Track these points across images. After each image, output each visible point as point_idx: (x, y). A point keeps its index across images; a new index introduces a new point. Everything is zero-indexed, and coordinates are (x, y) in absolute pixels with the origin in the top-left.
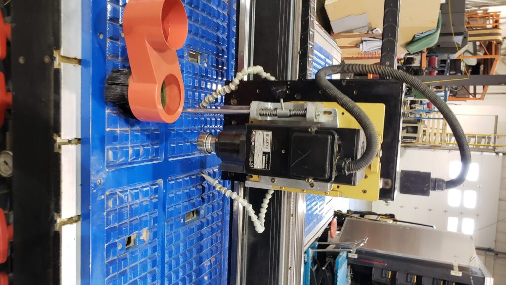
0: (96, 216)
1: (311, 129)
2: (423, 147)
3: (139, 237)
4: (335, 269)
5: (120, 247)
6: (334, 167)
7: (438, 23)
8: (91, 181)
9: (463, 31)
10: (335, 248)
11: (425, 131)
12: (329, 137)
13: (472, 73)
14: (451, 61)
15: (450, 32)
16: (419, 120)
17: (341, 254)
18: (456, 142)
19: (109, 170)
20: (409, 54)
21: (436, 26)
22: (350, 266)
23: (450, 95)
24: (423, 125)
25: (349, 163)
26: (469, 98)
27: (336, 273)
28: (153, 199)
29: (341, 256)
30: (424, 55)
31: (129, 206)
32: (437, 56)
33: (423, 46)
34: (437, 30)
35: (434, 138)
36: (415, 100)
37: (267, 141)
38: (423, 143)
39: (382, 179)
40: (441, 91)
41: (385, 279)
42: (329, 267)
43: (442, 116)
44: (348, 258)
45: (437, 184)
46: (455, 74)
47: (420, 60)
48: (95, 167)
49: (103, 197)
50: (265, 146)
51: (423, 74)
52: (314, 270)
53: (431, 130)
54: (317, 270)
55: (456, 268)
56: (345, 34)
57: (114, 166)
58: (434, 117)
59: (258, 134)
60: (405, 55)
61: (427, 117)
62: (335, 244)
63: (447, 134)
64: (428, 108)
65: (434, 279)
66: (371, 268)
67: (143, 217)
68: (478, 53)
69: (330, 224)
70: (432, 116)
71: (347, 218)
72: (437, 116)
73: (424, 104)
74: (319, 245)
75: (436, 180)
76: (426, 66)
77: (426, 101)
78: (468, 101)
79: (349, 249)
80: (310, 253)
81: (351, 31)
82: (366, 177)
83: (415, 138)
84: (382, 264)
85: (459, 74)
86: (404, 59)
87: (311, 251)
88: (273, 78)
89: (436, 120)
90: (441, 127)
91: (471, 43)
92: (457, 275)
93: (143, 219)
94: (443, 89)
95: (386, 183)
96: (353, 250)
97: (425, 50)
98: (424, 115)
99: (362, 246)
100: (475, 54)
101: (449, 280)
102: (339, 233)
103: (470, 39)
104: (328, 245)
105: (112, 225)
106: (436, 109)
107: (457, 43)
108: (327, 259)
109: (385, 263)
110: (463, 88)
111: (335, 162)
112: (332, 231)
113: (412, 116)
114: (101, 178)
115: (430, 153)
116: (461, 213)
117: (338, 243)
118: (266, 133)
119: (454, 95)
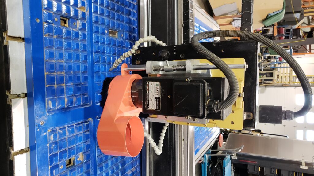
0: (40, 147)
1: (188, 79)
2: (278, 86)
3: (77, 159)
4: (223, 166)
5: (61, 167)
6: (206, 107)
7: (283, 6)
8: (35, 123)
9: (301, 10)
10: (222, 153)
11: (278, 75)
12: (201, 85)
13: (308, 37)
14: (293, 29)
15: (291, 11)
16: (274, 69)
17: (227, 157)
18: (299, 82)
19: (49, 114)
20: (265, 27)
21: (282, 8)
22: (233, 164)
23: (293, 52)
24: (277, 72)
25: (218, 103)
26: (306, 53)
27: (224, 169)
28: (86, 132)
29: (227, 158)
30: (275, 27)
31: (67, 138)
32: (284, 27)
33: (274, 21)
34: (283, 10)
35: (285, 80)
36: (270, 56)
37: (158, 89)
38: (278, 83)
39: (246, 113)
40: (288, 50)
41: (256, 172)
42: (219, 165)
43: (289, 66)
44: (231, 159)
45: (287, 115)
46: (296, 38)
47: (272, 30)
48: (38, 113)
49: (45, 134)
50: (156, 93)
51: (275, 39)
52: (209, 167)
53: (282, 75)
54: (211, 167)
55: (304, 164)
56: (222, 16)
57: (53, 111)
58: (284, 66)
59: (151, 84)
60: (263, 27)
61: (279, 66)
62: (223, 151)
63: (293, 77)
64: (280, 60)
65: (289, 171)
66: (247, 165)
67: (78, 145)
68: (311, 24)
69: (218, 138)
70: (282, 65)
71: (230, 134)
72: (285, 66)
73: (277, 58)
74: (212, 152)
75: (286, 112)
76: (277, 34)
77: (278, 56)
78: (306, 55)
79: (232, 153)
80: (206, 157)
81: (226, 14)
82: (233, 112)
83: (272, 80)
84: (254, 162)
85: (299, 38)
86: (262, 30)
87: (207, 156)
88: (164, 44)
89: (285, 68)
90: (289, 73)
91: (306, 18)
92: (305, 168)
93: (78, 146)
94: (289, 48)
95: (248, 116)
96: (235, 154)
97: (276, 24)
98: (277, 65)
99: (240, 151)
100: (309, 24)
101: (300, 172)
102: (225, 143)
103: (305, 15)
104: (218, 151)
105: (54, 153)
106: (285, 61)
107: (297, 18)
108: (218, 160)
109: (256, 162)
110: (302, 46)
111: (207, 103)
112: (220, 142)
113: (269, 66)
114: (43, 120)
115: (282, 89)
116: (305, 127)
117: (224, 150)
118: (156, 83)
119: (297, 51)
